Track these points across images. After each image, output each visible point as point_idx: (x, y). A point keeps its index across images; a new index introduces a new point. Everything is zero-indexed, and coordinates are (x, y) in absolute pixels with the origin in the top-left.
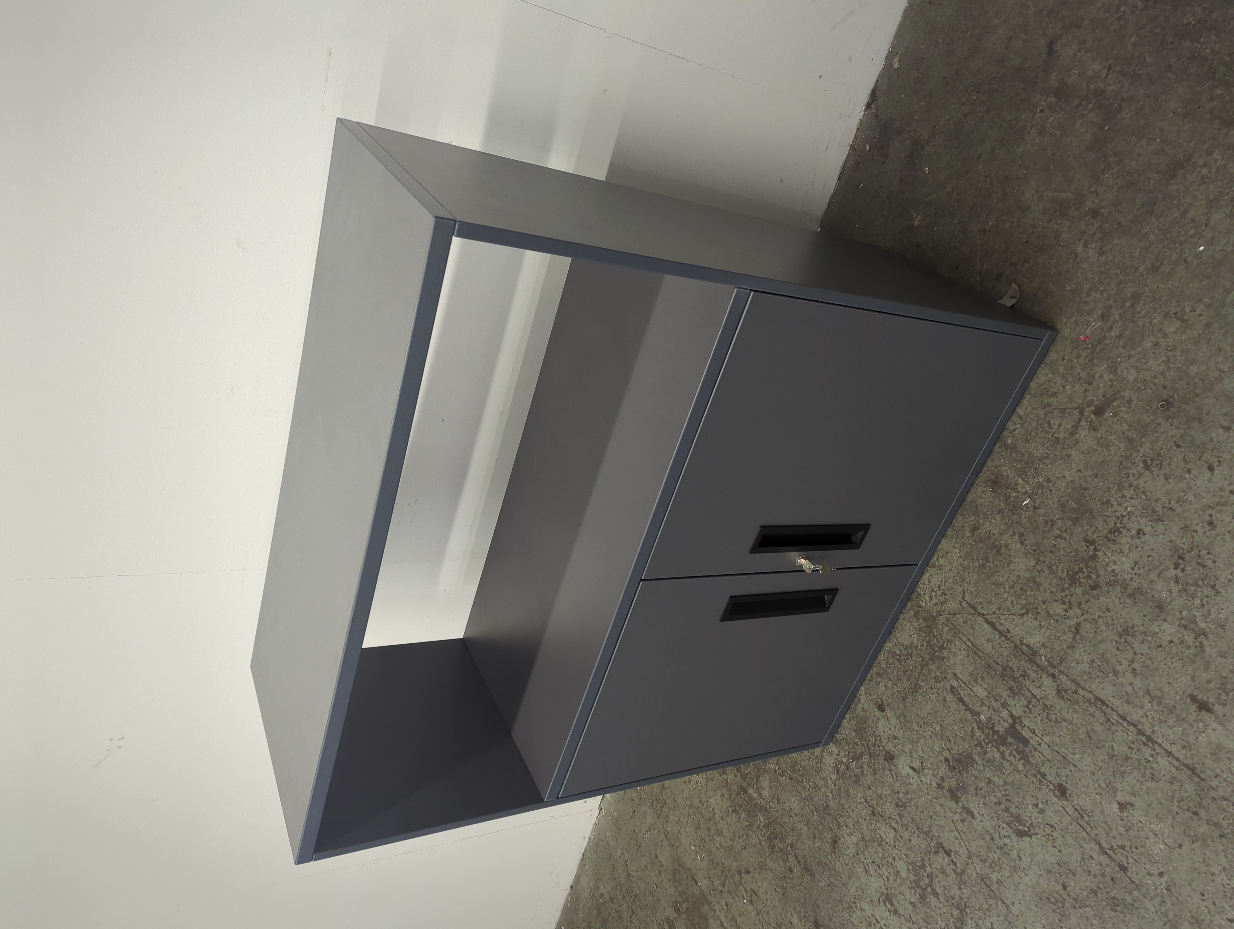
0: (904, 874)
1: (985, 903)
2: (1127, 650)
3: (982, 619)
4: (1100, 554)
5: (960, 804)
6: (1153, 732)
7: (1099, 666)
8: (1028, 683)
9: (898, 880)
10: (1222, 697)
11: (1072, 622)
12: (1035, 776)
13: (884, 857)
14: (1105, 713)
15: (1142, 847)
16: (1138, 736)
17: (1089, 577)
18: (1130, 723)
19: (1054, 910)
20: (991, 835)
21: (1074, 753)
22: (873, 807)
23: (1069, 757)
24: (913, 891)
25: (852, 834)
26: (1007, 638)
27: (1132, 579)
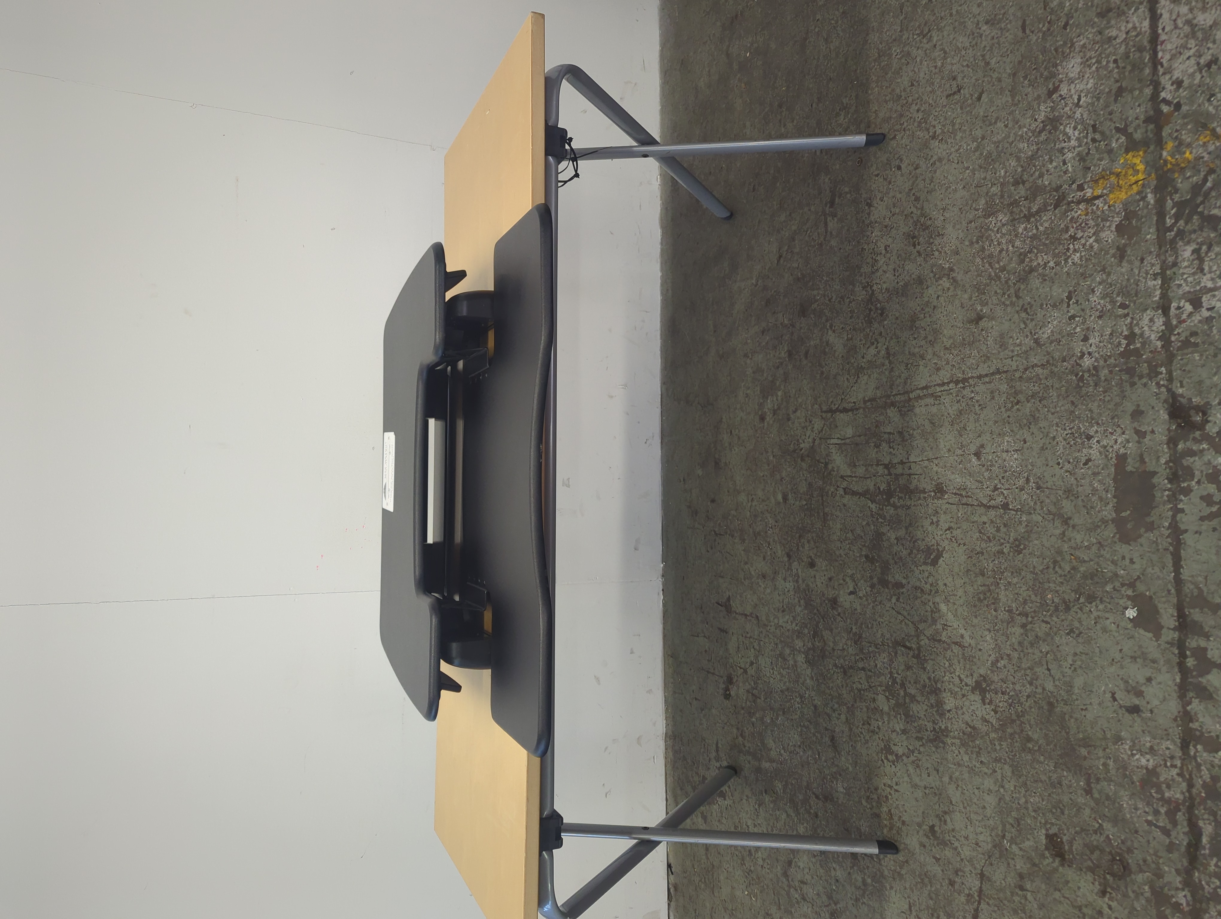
0: (886, 709)
1: (945, 661)
2: (919, 333)
3: (838, 413)
4: (875, 288)
5: (890, 586)
6: (963, 373)
7: (912, 364)
8: (882, 428)
9: (886, 719)
10: (983, 299)
11: (883, 352)
12: (920, 498)
13: (868, 709)
14: (932, 394)
15: (1006, 471)
16: (958, 386)
17: (877, 309)
18: (948, 383)
19: (987, 606)
20: (919, 588)
21: (932, 448)
22: (842, 667)
23: (931, 456)
24: (899, 716)
25: (840, 714)
26: (857, 409)
27: (898, 283)
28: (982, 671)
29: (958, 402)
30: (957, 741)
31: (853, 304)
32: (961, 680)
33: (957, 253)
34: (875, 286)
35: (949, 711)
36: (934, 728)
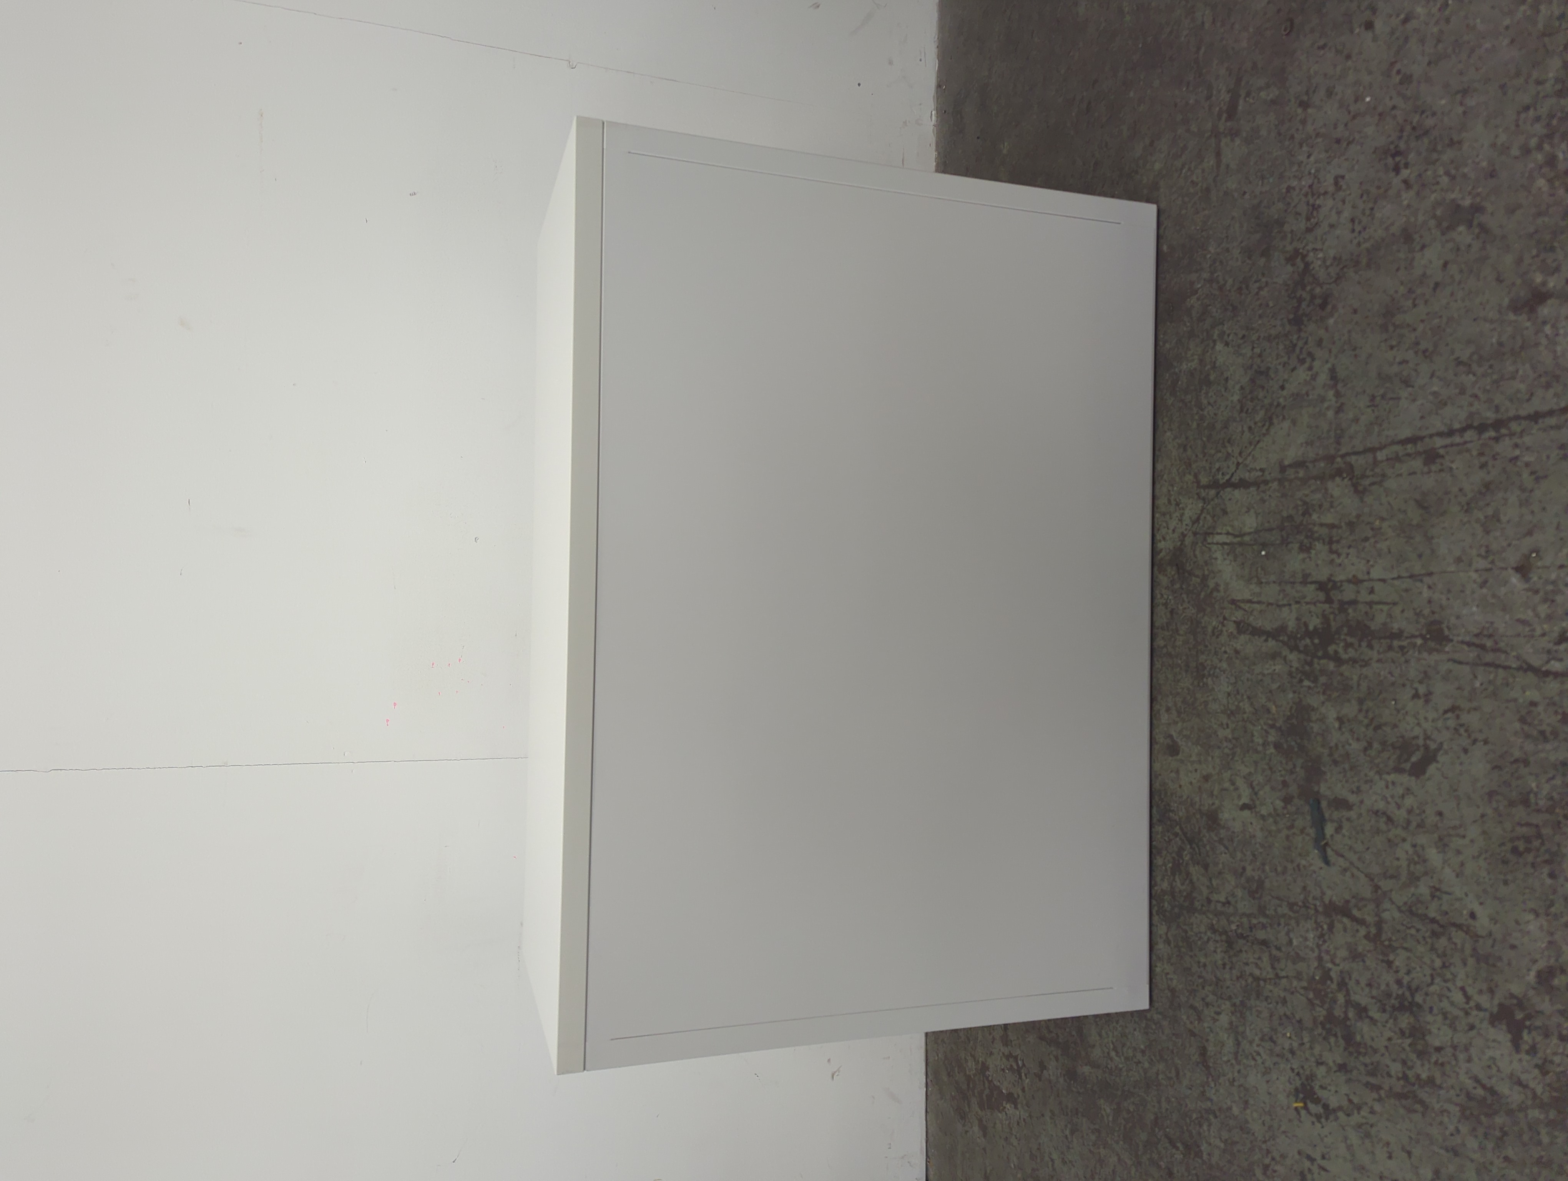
1: (1434, 957)
2: (1402, 336)
3: (1229, 489)
4: (1311, 257)
6: (1497, 409)
7: (1383, 397)
8: (1315, 516)
9: (1306, 1040)
10: (1549, 261)
11: (1323, 378)
12: (1390, 648)
13: (1272, 1015)
14: (1425, 452)
16: (1483, 436)
17: (1313, 297)
18: (1463, 430)
19: (1533, 865)
20: (1384, 813)
21: (1420, 556)
22: (1225, 932)
23: (1418, 569)
24: (1332, 1040)
25: (1218, 1013)
26: (1266, 482)
27: (1359, 244)
28: (1516, 989)
29: (1483, 466)
30: (1455, 1110)
31: (1263, 293)
32: (1468, 998)
33: (1492, 174)
34: (1311, 254)
35: (1439, 1049)
36: (1405, 1077)
